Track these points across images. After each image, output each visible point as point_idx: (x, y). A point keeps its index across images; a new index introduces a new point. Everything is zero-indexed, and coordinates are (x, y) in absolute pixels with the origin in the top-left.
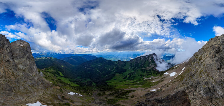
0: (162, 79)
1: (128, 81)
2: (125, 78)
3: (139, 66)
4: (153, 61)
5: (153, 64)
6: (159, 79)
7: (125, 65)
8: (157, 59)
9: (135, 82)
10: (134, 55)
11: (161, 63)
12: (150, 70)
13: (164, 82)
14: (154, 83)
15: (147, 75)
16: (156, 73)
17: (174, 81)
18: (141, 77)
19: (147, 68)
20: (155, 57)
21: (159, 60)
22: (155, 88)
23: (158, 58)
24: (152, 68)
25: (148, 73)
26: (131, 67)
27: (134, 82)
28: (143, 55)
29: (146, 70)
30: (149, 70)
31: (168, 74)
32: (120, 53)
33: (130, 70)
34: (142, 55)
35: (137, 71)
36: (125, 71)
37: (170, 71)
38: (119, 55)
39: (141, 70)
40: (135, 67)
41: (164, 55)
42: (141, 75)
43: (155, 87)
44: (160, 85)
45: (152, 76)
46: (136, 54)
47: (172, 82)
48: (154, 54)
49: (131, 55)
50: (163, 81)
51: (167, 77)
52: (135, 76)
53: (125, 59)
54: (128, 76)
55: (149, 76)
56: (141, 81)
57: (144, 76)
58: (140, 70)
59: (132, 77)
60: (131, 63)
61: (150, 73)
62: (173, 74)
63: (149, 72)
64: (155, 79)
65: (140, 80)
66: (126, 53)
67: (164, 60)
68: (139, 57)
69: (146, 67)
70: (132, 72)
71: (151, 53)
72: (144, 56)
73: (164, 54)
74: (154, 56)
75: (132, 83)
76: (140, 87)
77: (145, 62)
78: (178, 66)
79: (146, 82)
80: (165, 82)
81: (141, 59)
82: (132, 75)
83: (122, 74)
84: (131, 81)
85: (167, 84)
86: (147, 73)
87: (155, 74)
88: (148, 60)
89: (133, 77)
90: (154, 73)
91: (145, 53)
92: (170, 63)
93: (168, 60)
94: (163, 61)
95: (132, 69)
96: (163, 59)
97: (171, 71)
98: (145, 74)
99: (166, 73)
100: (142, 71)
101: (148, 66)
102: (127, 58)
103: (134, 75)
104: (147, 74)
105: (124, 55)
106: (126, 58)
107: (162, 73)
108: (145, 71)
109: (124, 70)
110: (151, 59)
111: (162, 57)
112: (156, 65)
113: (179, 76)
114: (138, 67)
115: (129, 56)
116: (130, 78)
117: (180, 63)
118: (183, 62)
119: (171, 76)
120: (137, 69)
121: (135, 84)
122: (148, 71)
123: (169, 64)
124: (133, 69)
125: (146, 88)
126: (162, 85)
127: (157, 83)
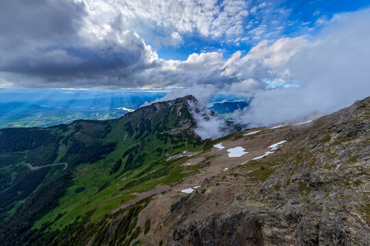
0: (207, 158)
1: (128, 175)
2: (116, 169)
3: (152, 128)
4: (186, 113)
5: (187, 122)
6: (200, 160)
7: (109, 131)
8: (197, 109)
9: (147, 170)
10: (135, 100)
11: (207, 119)
12: (179, 136)
13: (211, 168)
14: (188, 167)
15: (174, 148)
16: (195, 144)
17: (237, 171)
18: (160, 155)
19: (174, 132)
20: (191, 104)
21: (203, 112)
22: (191, 185)
23: (200, 108)
24: (185, 131)
25: (176, 142)
26: (131, 133)
27: (143, 173)
28: (161, 100)
29: (171, 136)
30: (177, 136)
31: (223, 147)
32: (78, 94)
33: (126, 142)
34: (157, 101)
35: (149, 140)
36: (112, 147)
37: (229, 142)
38: (72, 102)
39: (159, 137)
40: (142, 132)
41: (216, 101)
42: (159, 150)
43: (191, 182)
44: (203, 175)
45: (185, 150)
46: (141, 96)
47: (231, 175)
48: (190, 97)
49: (126, 100)
50: (208, 164)
51: (218, 155)
52: (144, 155)
53: (102, 113)
54: (125, 160)
55: (179, 150)
56: (161, 167)
57: (166, 151)
58: (156, 137)
59: (135, 159)
60: (129, 123)
61: (180, 144)
62: (237, 152)
63: (179, 141)
64: (192, 158)
65: (157, 163)
66: (105, 94)
67: (216, 113)
68: (150, 104)
69: (170, 129)
70: (135, 145)
71: (182, 95)
72: (164, 103)
73: (216, 97)
74: (189, 102)
75: (139, 176)
76: (159, 183)
77: (168, 116)
78: (257, 134)
79: (172, 168)
80: (214, 170)
81: (155, 109)
82: (136, 152)
83: (102, 161)
84: (137, 172)
85: (218, 176)
86: (172, 143)
87: (192, 145)
88: (174, 112)
89: (140, 157)
90: (190, 142)
91: (165, 94)
92: (232, 122)
93: (228, 112)
94: (213, 114)
95: (133, 137)
96: (213, 110)
97: (233, 143)
98: (169, 145)
99: (219, 146)
100: (162, 140)
101: (176, 125)
102: (112, 110)
103: (142, 154)
104: (172, 145)
105: (95, 100)
106: (107, 108)
107: (209, 143)
108: (169, 139)
109: (107, 146)
110: (181, 110)
111: (211, 105)
112: (194, 124)
113: (253, 163)
114: (150, 131)
115: (115, 102)
116: (130, 165)
117: (267, 125)
118: (278, 124)
119: (230, 155)
120: (147, 135)
121: (147, 179)
122: (175, 139)
123: (229, 123)
124: (137, 138)
125: (172, 186)
126: (205, 177)
127: (196, 169)
